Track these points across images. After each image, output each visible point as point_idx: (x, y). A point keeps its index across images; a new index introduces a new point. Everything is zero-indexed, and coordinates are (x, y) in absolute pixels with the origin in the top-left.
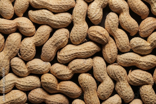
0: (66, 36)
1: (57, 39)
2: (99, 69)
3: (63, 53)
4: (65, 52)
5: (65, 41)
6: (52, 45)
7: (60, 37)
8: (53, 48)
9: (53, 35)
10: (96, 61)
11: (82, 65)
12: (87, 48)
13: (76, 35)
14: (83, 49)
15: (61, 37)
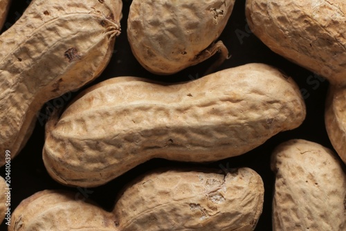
0: (103, 23)
1: (42, 39)
2: (311, 218)
3: (75, 126)
4: (89, 122)
5: (94, 53)
6: (14, 71)
7: (63, 23)
8: (18, 90)
9: (25, 14)
10: (300, 169)
11: (197, 209)
12: (224, 105)
13: (167, 15)
14: (201, 111)
15: (72, 25)
